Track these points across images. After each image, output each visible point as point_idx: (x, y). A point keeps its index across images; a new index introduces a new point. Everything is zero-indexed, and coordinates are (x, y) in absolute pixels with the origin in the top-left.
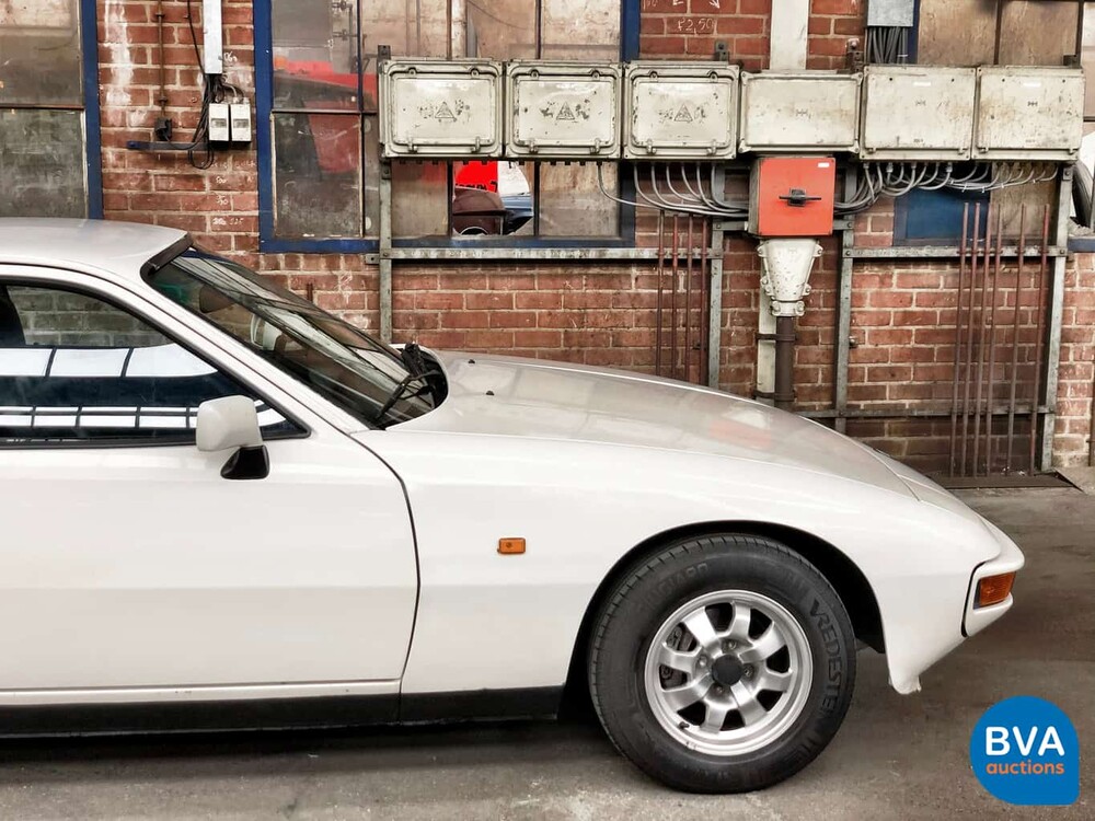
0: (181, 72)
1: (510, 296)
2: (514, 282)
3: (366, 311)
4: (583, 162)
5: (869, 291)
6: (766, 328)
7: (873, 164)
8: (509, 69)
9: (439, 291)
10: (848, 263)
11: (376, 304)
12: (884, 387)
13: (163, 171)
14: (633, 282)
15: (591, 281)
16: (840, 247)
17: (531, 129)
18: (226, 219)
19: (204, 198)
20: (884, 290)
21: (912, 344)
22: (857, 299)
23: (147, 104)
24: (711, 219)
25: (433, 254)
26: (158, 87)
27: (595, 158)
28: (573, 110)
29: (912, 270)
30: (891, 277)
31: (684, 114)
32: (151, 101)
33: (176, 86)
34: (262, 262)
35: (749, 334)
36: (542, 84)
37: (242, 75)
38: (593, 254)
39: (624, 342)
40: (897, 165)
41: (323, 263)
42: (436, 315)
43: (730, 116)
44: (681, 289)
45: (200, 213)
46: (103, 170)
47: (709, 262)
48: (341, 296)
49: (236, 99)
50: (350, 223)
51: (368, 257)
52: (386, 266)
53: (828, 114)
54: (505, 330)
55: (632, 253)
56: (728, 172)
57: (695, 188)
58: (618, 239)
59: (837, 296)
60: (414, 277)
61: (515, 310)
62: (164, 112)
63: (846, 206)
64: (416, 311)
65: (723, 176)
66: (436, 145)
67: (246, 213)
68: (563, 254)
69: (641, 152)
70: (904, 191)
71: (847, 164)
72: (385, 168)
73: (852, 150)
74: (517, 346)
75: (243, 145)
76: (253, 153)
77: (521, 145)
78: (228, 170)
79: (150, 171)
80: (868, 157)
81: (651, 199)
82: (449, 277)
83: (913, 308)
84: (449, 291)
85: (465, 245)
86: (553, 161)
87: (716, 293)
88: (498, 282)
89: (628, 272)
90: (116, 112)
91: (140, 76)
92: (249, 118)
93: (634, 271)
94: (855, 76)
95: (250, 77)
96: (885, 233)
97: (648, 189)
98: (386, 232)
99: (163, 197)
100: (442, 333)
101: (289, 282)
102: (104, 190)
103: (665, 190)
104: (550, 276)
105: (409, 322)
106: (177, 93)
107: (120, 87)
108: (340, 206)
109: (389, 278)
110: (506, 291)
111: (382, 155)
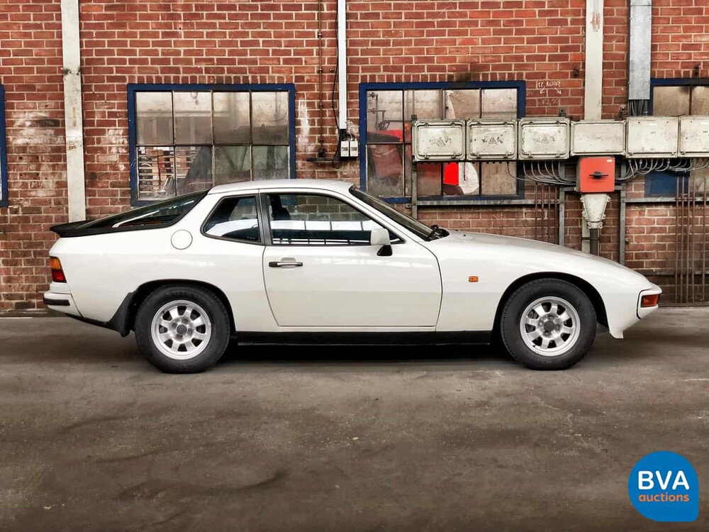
0: (329, 128)
1: (469, 222)
2: (470, 216)
4: (500, 161)
5: (635, 217)
6: (585, 234)
7: (633, 160)
8: (468, 123)
9: (438, 220)
10: (623, 205)
12: (643, 262)
13: (321, 170)
14: (524, 215)
15: (505, 215)
16: (619, 198)
17: (477, 148)
20: (641, 217)
21: (656, 242)
22: (628, 222)
23: (315, 142)
24: (559, 186)
25: (435, 203)
26: (319, 135)
27: (506, 160)
28: (496, 139)
29: (654, 208)
30: (644, 211)
31: (545, 140)
32: (317, 141)
33: (327, 135)
35: (577, 238)
36: (482, 129)
37: (354, 129)
38: (505, 202)
40: (644, 160)
43: (566, 140)
44: (546, 218)
46: (297, 170)
47: (558, 205)
49: (352, 139)
50: (399, 191)
51: (407, 205)
52: (415, 209)
53: (610, 138)
55: (523, 202)
56: (566, 165)
57: (551, 173)
58: (517, 196)
59: (619, 220)
60: (427, 213)
61: (471, 228)
62: (322, 145)
63: (621, 179)
65: (564, 168)
66: (437, 156)
68: (492, 203)
69: (526, 157)
70: (648, 172)
71: (620, 160)
72: (414, 167)
73: (622, 154)
75: (354, 159)
76: (358, 162)
77: (473, 155)
78: (348, 169)
79: (316, 170)
80: (630, 157)
81: (531, 178)
82: (442, 214)
83: (656, 225)
84: (442, 220)
85: (449, 199)
86: (487, 162)
87: (562, 219)
88: (463, 216)
89: (521, 210)
90: (302, 146)
91: (312, 131)
92: (357, 146)
93: (524, 210)
94: (623, 121)
95: (358, 130)
96: (641, 191)
97: (530, 173)
98: (415, 194)
103: (538, 174)
104: (486, 213)
106: (327, 137)
107: (304, 135)
108: (395, 183)
109: (416, 214)
110: (467, 220)
111: (413, 161)
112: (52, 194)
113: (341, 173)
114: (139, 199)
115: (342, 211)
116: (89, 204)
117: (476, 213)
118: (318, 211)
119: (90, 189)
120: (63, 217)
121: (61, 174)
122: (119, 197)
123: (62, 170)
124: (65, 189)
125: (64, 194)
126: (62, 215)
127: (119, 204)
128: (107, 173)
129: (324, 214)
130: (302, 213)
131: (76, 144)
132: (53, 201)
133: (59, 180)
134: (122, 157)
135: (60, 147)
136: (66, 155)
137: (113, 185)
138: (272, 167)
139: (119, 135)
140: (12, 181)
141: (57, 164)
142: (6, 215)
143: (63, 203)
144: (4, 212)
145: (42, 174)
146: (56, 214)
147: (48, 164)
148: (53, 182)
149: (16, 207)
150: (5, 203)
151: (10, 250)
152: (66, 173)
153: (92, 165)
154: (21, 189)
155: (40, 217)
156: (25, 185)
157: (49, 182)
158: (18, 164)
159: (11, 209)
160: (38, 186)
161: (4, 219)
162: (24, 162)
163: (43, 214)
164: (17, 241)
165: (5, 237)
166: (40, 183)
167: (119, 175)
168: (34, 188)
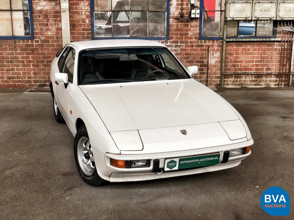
0: (186, 3)
1: (250, 48)
2: (250, 46)
3: (219, 52)
4: (267, 20)
8: (254, 2)
9: (235, 47)
11: (222, 50)
13: (181, 24)
14: (276, 45)
15: (267, 45)
17: (258, 14)
18: (193, 33)
19: (189, 29)
23: (179, 10)
24: (293, 32)
25: (235, 40)
26: (181, 7)
27: (270, 20)
28: (267, 10)
31: (290, 11)
33: (184, 6)
34: (199, 42)
36: (261, 5)
38: (268, 40)
39: (273, 58)
42: (234, 53)
44: (286, 47)
45: (188, 32)
46: (169, 24)
47: (292, 41)
48: (215, 49)
49: (196, 9)
50: (217, 34)
51: (221, 40)
52: (225, 42)
54: (248, 56)
55: (276, 39)
57: (291, 25)
58: (273, 36)
60: (230, 45)
61: (250, 51)
62: (182, 12)
64: (230, 52)
66: (238, 18)
67: (196, 32)
68: (261, 40)
69: (280, 18)
72: (226, 22)
74: (250, 59)
75: (197, 18)
76: (199, 20)
77: (255, 17)
78: (194, 23)
79: (179, 24)
81: (281, 28)
82: (237, 45)
84: (237, 48)
85: (241, 38)
86: (261, 20)
87: (293, 48)
88: (247, 46)
89: (275, 43)
90: (172, 12)
91: (178, 4)
92: (199, 13)
95: (199, 4)
97: (281, 26)
98: (225, 36)
99: (181, 29)
100: (235, 56)
101: (204, 46)
102: (169, 28)
103: (284, 26)
104: (258, 44)
105: (228, 54)
106: (185, 8)
107: (174, 7)
108: (215, 30)
109: (225, 45)
110: (249, 48)
111: (226, 20)
112: (54, 34)
113: (190, 25)
114: (95, 36)
115: (190, 43)
116: (72, 39)
117: (253, 44)
118: (179, 43)
119: (72, 31)
120: (60, 45)
121: (59, 24)
122: (86, 35)
123: (59, 22)
124: (61, 31)
125: (60, 33)
126: (60, 43)
127: (86, 39)
128: (80, 24)
129: (182, 44)
130: (172, 44)
131: (66, 10)
132: (55, 37)
133: (58, 27)
134: (87, 16)
135: (58, 11)
136: (61, 15)
137: (83, 30)
138: (158, 22)
139: (86, 5)
140: (36, 27)
141: (57, 19)
142: (33, 43)
143: (60, 38)
144: (32, 42)
145: (50, 24)
146: (56, 43)
147: (52, 19)
148: (55, 28)
149: (37, 39)
150: (32, 38)
151: (35, 60)
152: (61, 24)
153: (73, 20)
154: (40, 31)
155: (49, 45)
156: (41, 29)
157: (53, 28)
158: (38, 19)
159: (35, 40)
160: (48, 30)
161: (32, 45)
162: (41, 18)
163: (50, 43)
164: (39, 56)
165: (33, 54)
166: (49, 28)
167: (86, 25)
168: (46, 30)
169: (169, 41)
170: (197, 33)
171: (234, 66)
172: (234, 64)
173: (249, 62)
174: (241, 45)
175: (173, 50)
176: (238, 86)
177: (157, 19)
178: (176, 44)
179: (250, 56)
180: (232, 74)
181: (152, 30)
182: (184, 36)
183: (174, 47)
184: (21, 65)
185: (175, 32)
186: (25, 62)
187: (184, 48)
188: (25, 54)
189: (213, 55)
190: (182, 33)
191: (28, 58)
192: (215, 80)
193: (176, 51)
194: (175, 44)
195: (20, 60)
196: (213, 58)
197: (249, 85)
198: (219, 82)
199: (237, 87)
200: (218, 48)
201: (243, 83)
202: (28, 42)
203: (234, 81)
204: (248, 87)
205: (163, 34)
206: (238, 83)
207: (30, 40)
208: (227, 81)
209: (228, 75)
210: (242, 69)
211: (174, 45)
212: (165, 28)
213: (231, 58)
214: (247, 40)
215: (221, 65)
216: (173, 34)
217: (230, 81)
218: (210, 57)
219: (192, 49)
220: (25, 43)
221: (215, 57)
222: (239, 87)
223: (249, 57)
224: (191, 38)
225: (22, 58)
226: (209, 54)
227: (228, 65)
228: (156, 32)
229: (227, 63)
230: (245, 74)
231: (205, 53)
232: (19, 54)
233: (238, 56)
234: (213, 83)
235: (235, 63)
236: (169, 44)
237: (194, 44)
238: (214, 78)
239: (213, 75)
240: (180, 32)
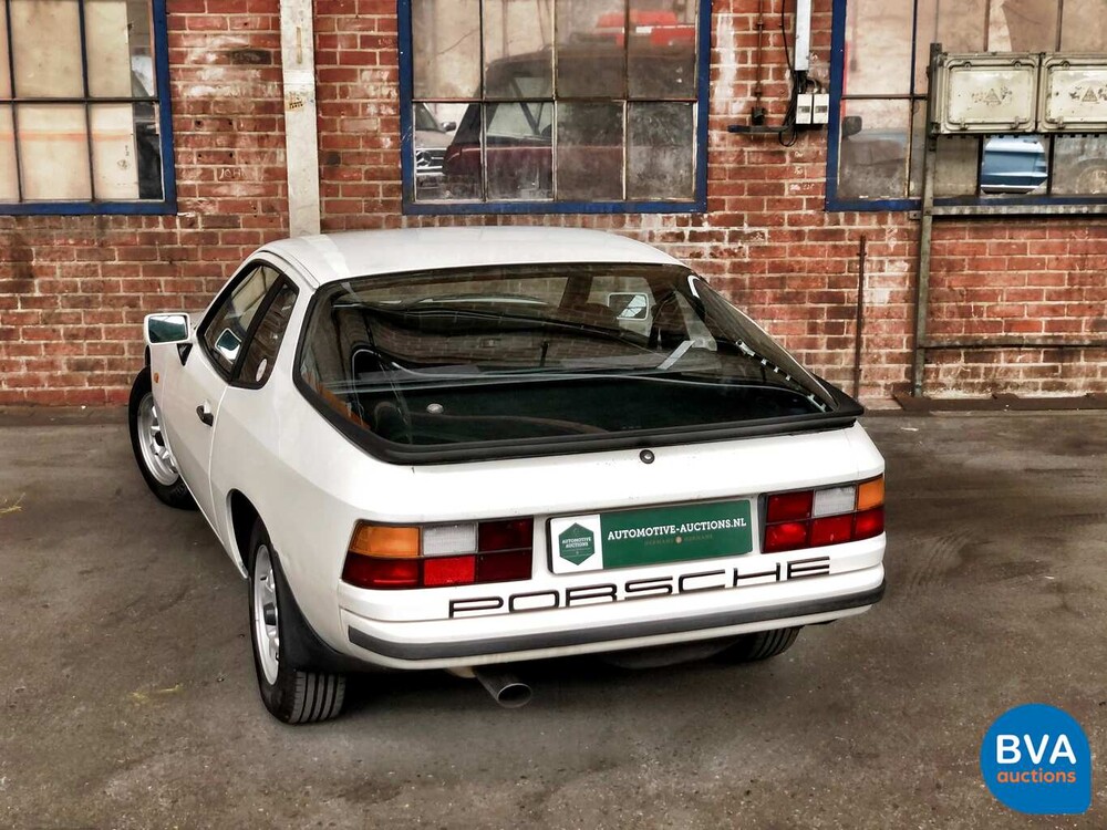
0: (774, 69)
1: (1025, 244)
2: (1029, 233)
3: (907, 257)
4: (1097, 135)
8: (1044, 61)
9: (967, 240)
11: (917, 252)
13: (754, 148)
15: (1093, 232)
17: (1061, 109)
18: (800, 185)
19: (785, 168)
23: (745, 95)
25: (967, 211)
26: (755, 82)
28: (1096, 93)
32: (749, 93)
33: (769, 81)
34: (827, 219)
36: (1072, 73)
37: (821, 71)
38: (1098, 209)
41: (874, 219)
42: (964, 260)
45: (782, 181)
46: (709, 149)
48: (887, 246)
49: (816, 90)
50: (898, 186)
51: (912, 213)
52: (928, 221)
54: (1019, 272)
60: (949, 229)
61: (1029, 256)
62: (758, 101)
64: (947, 257)
66: (983, 123)
67: (816, 181)
68: (1073, 210)
72: (932, 142)
74: (1029, 285)
75: (819, 126)
76: (825, 132)
77: (1052, 122)
78: (804, 147)
79: (745, 149)
82: (976, 230)
84: (975, 241)
85: (991, 203)
86: (1073, 134)
88: (1016, 233)
90: (721, 103)
91: (742, 74)
92: (827, 104)
95: (827, 71)
98: (929, 194)
99: (754, 168)
100: (967, 275)
101: (847, 234)
102: (709, 165)
104: (1058, 228)
105: (941, 266)
106: (769, 86)
107: (726, 82)
108: (891, 172)
109: (930, 230)
110: (1023, 241)
111: (934, 131)
112: (258, 191)
113: (792, 154)
114: (417, 202)
115: (791, 224)
116: (327, 211)
117: (1039, 228)
118: (745, 225)
119: (327, 182)
120: (279, 234)
121: (274, 153)
122: (381, 197)
123: (276, 146)
124: (283, 182)
125: (280, 191)
126: (279, 230)
127: (381, 210)
128: (359, 154)
129: (757, 229)
130: (716, 229)
131: (303, 99)
132: (260, 206)
133: (271, 166)
134: (387, 123)
135: (271, 104)
136: (284, 119)
137: (371, 175)
138: (663, 142)
139: (381, 80)
140: (183, 166)
141: (268, 136)
142: (173, 230)
143: (278, 208)
144: (170, 224)
145: (240, 153)
146: (265, 230)
147: (250, 136)
148: (260, 169)
149: (191, 215)
150: (172, 208)
151: (182, 295)
152: (285, 154)
153: (332, 137)
154: (200, 182)
155: (237, 234)
156: (207, 175)
157: (252, 169)
158: (194, 136)
159: (182, 218)
160: (232, 177)
161: (171, 238)
162: (204, 132)
163: (242, 229)
164: (196, 279)
165: (174, 271)
166: (237, 170)
167: (382, 156)
168: (225, 179)
169: (706, 216)
170: (816, 185)
171: (965, 313)
172: (962, 304)
173: (1023, 296)
174: (992, 228)
175: (721, 253)
176: (981, 391)
177: (660, 129)
178: (736, 228)
179: (1026, 272)
180: (958, 343)
181: (639, 175)
182: (766, 198)
183: (727, 238)
184: (124, 315)
185: (732, 182)
186: (141, 302)
187: (767, 244)
188: (141, 274)
189: (881, 270)
190: (758, 184)
191: (153, 286)
192: (887, 369)
193: (735, 255)
194: (732, 228)
195: (122, 294)
196: (880, 282)
197: (1023, 386)
198: (903, 375)
199: (976, 395)
200: (900, 243)
201: (1002, 380)
202: (152, 224)
203: (963, 374)
204: (1021, 397)
205: (685, 190)
206: (981, 380)
207: (160, 219)
208: (937, 371)
209: (942, 347)
210: (995, 326)
211: (726, 231)
212: (690, 165)
213: (953, 283)
214: (1016, 212)
215: (915, 312)
216: (723, 189)
217: (949, 371)
218: (870, 277)
219: (800, 247)
220: (140, 230)
221: (893, 279)
222: (983, 396)
223: (1024, 276)
224: (795, 204)
225: (132, 286)
226: (866, 265)
227: (940, 309)
228: (655, 183)
229: (938, 300)
230: (1009, 342)
231: (850, 262)
232: (118, 270)
233: (981, 272)
234: (882, 382)
235: (968, 301)
236: (706, 227)
237: (806, 229)
238: (883, 359)
239: (880, 347)
240: (752, 181)
